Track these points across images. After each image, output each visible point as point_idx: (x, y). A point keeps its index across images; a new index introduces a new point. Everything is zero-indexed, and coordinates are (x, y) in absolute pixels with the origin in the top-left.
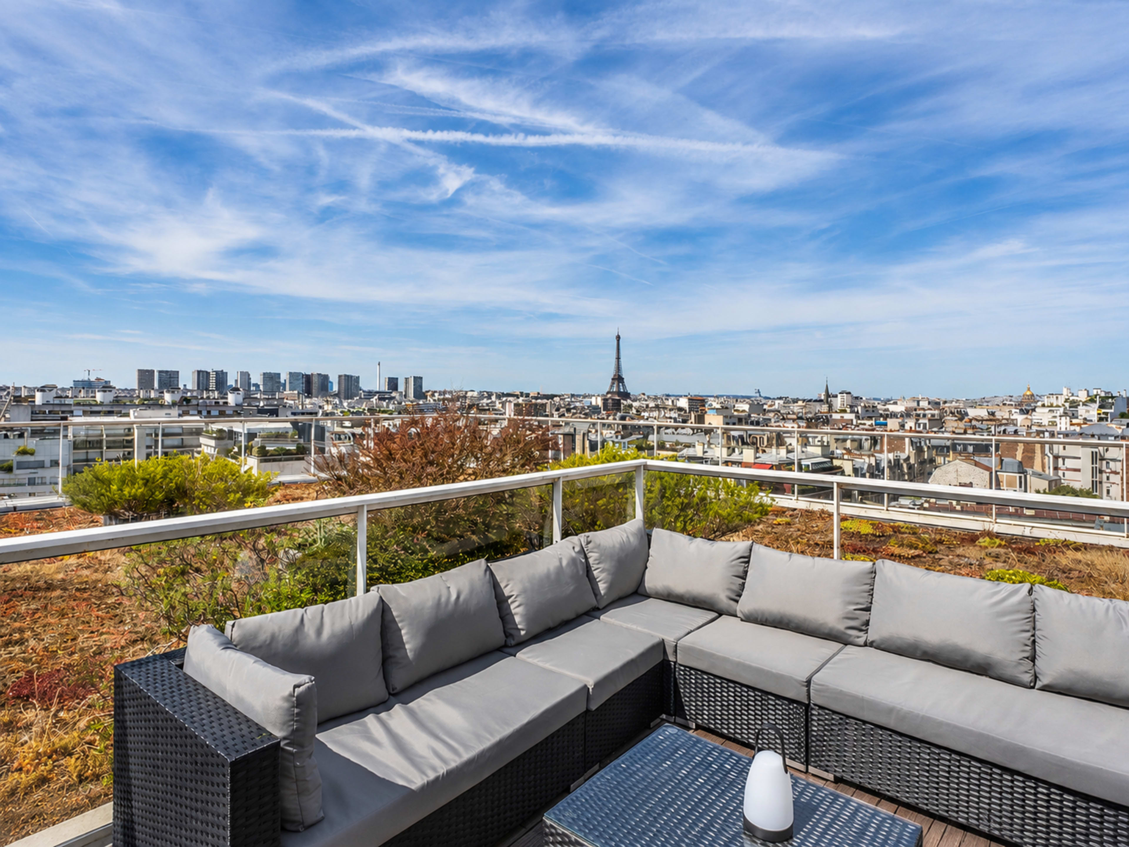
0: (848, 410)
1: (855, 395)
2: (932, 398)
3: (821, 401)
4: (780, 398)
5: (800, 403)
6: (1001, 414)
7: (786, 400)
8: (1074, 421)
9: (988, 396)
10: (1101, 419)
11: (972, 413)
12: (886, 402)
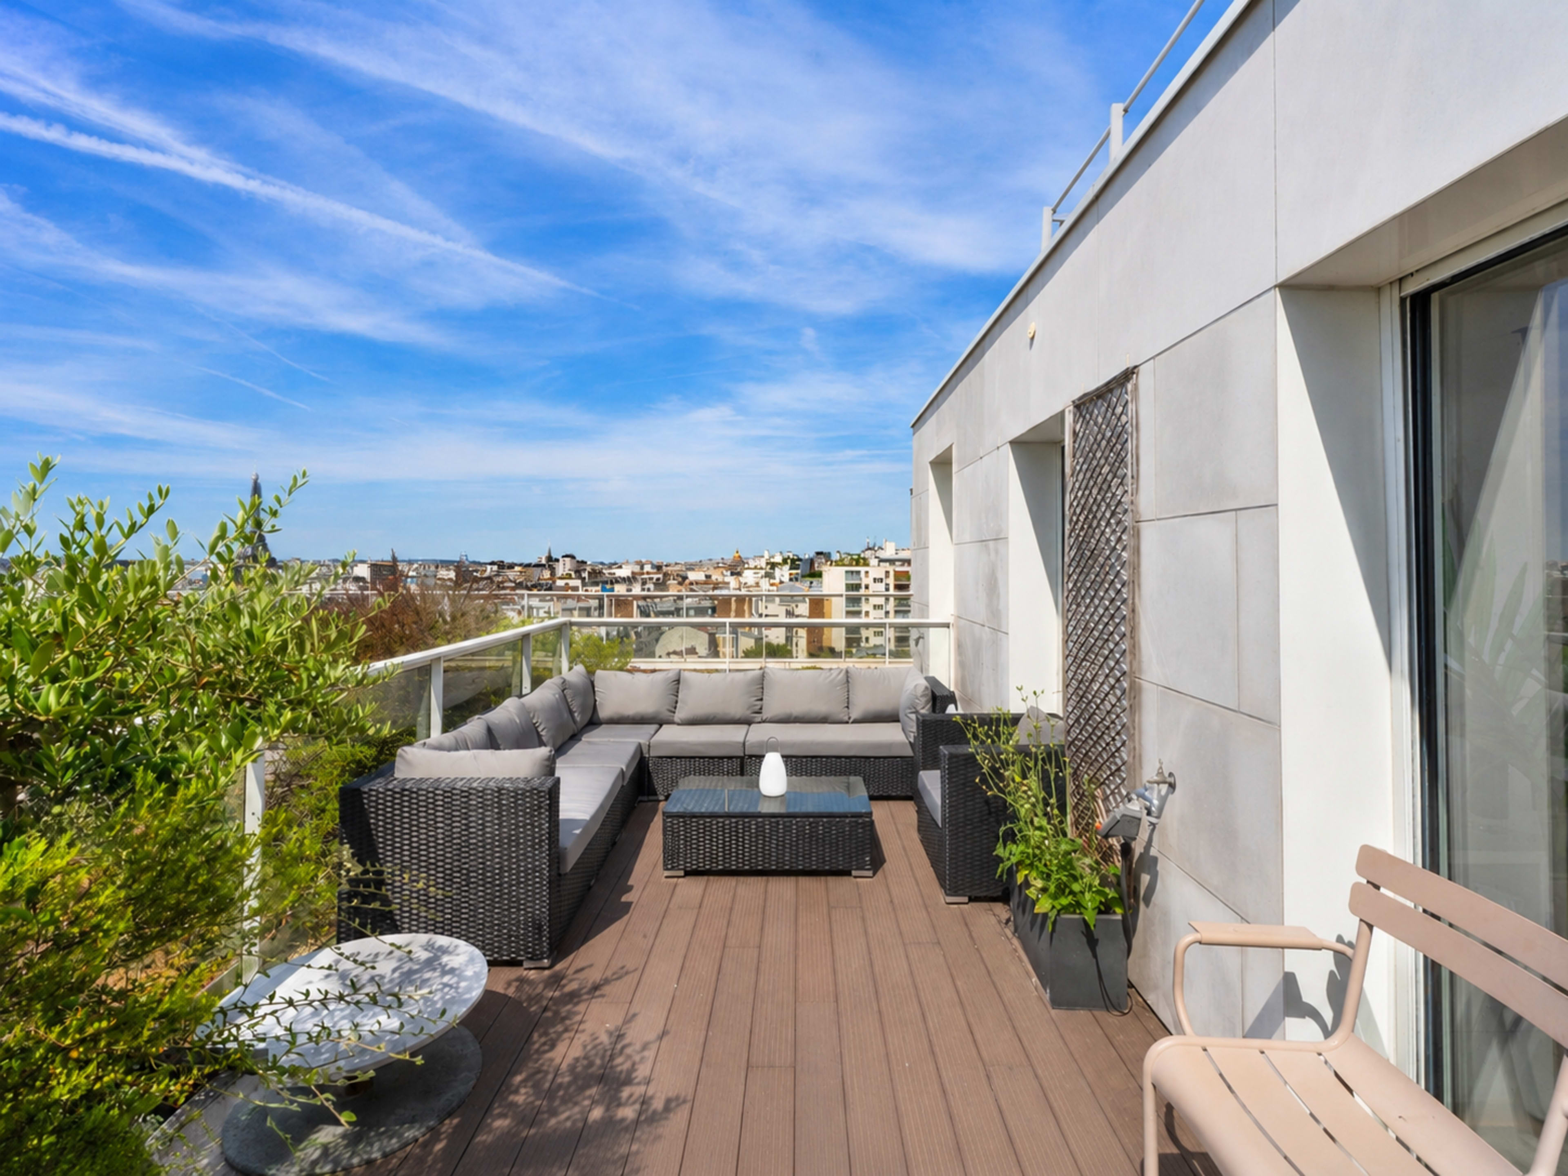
0: (573, 576)
1: (579, 558)
2: (655, 562)
3: (544, 566)
4: (492, 563)
5: (517, 569)
6: (716, 576)
7: (501, 565)
8: (772, 581)
9: (704, 558)
10: (791, 580)
11: (692, 576)
12: (611, 566)
